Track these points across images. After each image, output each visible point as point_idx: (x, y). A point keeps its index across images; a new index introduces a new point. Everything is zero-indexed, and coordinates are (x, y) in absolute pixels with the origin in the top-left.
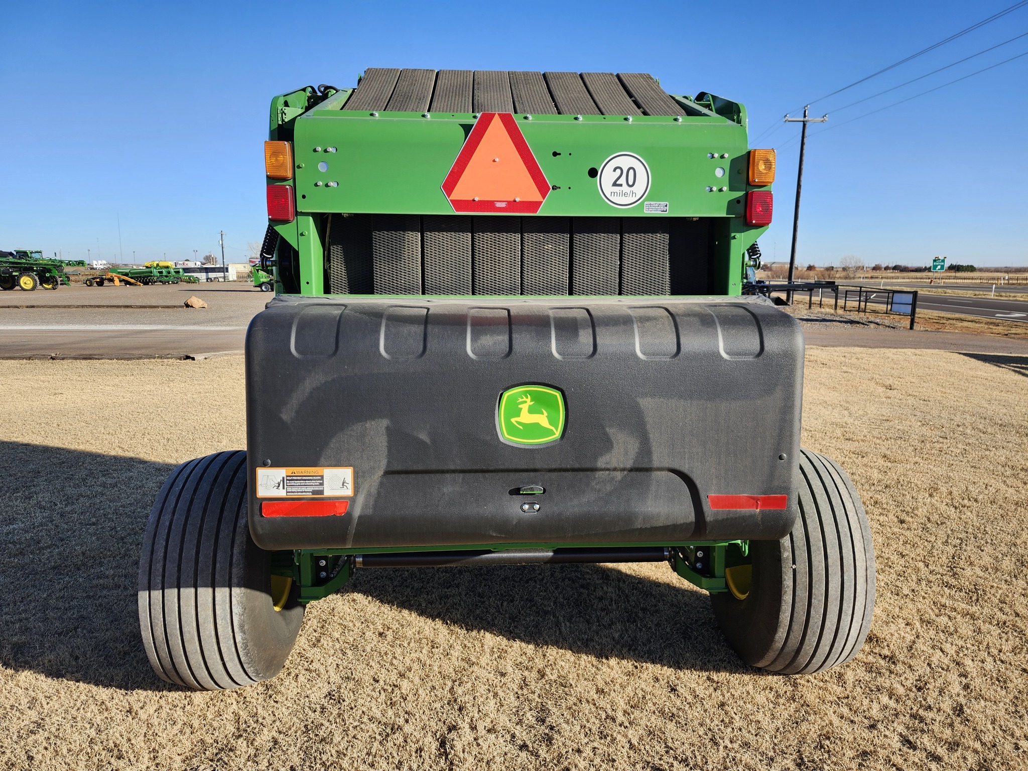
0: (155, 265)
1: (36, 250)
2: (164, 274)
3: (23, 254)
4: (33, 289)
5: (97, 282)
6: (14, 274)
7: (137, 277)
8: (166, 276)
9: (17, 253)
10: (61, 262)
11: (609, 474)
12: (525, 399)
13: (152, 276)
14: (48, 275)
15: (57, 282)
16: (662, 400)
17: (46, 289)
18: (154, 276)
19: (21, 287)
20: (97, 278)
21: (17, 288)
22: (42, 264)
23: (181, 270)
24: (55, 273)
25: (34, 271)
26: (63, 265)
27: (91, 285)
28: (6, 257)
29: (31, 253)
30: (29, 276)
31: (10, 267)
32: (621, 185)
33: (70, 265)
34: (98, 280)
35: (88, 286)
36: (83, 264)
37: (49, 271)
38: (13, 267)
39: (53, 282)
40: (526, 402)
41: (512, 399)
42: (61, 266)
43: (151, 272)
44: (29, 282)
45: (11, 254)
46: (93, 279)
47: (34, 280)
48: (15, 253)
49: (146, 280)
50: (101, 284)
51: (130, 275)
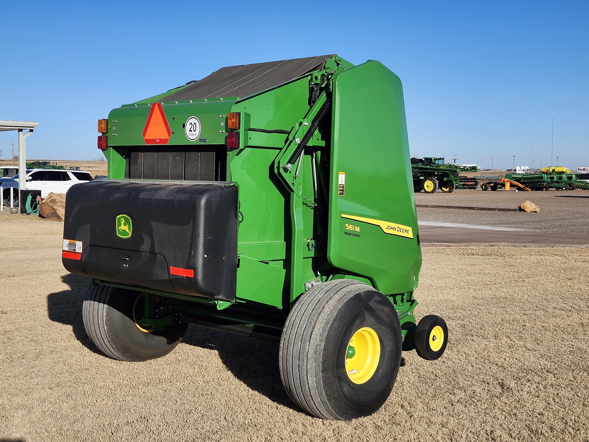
0: (551, 171)
1: (439, 157)
2: (554, 180)
3: (429, 161)
4: (433, 191)
5: (491, 186)
6: (421, 178)
7: (528, 183)
8: (557, 182)
9: (425, 159)
10: (457, 167)
11: (145, 254)
12: (122, 220)
13: (542, 182)
14: (445, 179)
15: (453, 186)
16: (157, 223)
17: (444, 192)
18: (544, 181)
19: (424, 190)
20: (492, 183)
21: (423, 191)
22: (441, 170)
23: (574, 176)
24: (452, 177)
25: (436, 175)
26: (458, 170)
27: (486, 189)
28: (417, 164)
29: (435, 160)
30: (431, 180)
31: (419, 172)
32: (192, 131)
33: (465, 170)
34: (492, 185)
35: (483, 190)
36: (475, 169)
37: (447, 176)
38: (421, 172)
39: (450, 186)
40: (122, 221)
41: (119, 219)
42: (456, 171)
43: (542, 178)
44: (430, 185)
45: (421, 161)
46: (488, 183)
47: (435, 184)
48: (424, 160)
49: (536, 185)
50: (494, 188)
51: (522, 181)
